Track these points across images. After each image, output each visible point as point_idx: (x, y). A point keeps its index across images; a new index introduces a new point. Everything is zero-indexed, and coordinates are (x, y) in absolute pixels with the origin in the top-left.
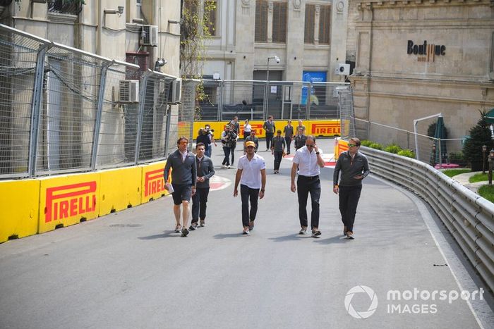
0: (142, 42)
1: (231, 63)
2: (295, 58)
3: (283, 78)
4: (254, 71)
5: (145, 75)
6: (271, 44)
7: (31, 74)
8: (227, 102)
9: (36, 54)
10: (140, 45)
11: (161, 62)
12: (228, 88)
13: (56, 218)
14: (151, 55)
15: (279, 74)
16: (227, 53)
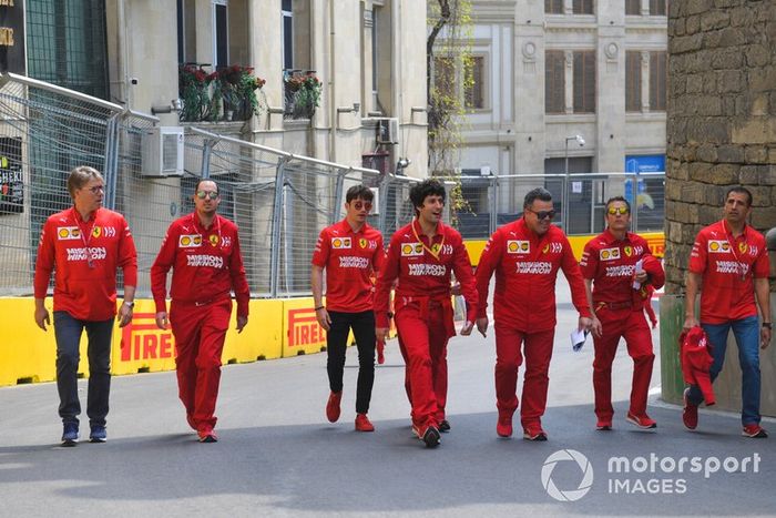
0: (379, 139)
1: (508, 148)
2: (612, 137)
3: (593, 167)
4: (546, 160)
5: (385, 181)
6: (571, 116)
7: (269, 188)
8: (505, 210)
9: (275, 168)
10: (377, 143)
11: (403, 162)
12: (506, 187)
13: (298, 343)
14: (391, 155)
15: (587, 162)
16: (503, 133)
